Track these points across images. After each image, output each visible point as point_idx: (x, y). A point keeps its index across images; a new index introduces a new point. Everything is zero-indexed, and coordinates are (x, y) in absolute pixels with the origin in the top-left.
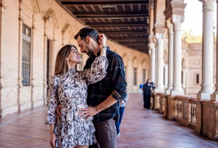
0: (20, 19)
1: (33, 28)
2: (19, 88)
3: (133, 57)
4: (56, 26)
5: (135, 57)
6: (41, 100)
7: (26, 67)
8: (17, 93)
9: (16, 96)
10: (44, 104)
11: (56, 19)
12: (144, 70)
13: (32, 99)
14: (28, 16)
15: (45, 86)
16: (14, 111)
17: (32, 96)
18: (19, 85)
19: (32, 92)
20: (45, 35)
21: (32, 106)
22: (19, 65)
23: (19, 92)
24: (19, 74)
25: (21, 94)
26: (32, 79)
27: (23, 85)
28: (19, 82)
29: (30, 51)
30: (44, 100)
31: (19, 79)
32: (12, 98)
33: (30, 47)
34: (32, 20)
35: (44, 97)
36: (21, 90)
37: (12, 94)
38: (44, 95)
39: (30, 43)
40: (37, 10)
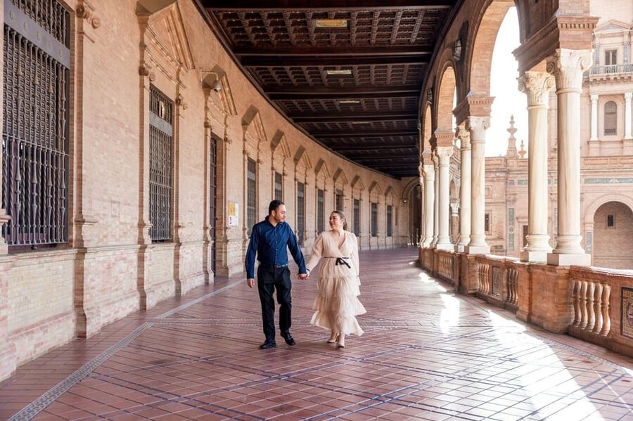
0: (142, 72)
1: (178, 101)
2: (143, 249)
3: (370, 184)
4: (230, 110)
5: (374, 184)
6: (199, 274)
7: (161, 197)
8: (135, 263)
9: (134, 271)
10: (207, 283)
11: (230, 91)
12: (389, 208)
13: (176, 274)
14: (163, 71)
15: (207, 242)
16: (129, 310)
17: (176, 266)
18: (141, 241)
19: (177, 256)
20: (207, 125)
21: (178, 290)
22: (141, 190)
23: (141, 259)
24: (141, 213)
25: (146, 263)
26: (178, 227)
27: (154, 241)
28: (141, 233)
29: (171, 158)
30: (206, 273)
31: (141, 225)
32: (121, 277)
33: (171, 148)
34: (174, 83)
35: (205, 267)
36: (147, 253)
37: (123, 265)
38: (205, 263)
39: (172, 139)
40: (189, 60)
